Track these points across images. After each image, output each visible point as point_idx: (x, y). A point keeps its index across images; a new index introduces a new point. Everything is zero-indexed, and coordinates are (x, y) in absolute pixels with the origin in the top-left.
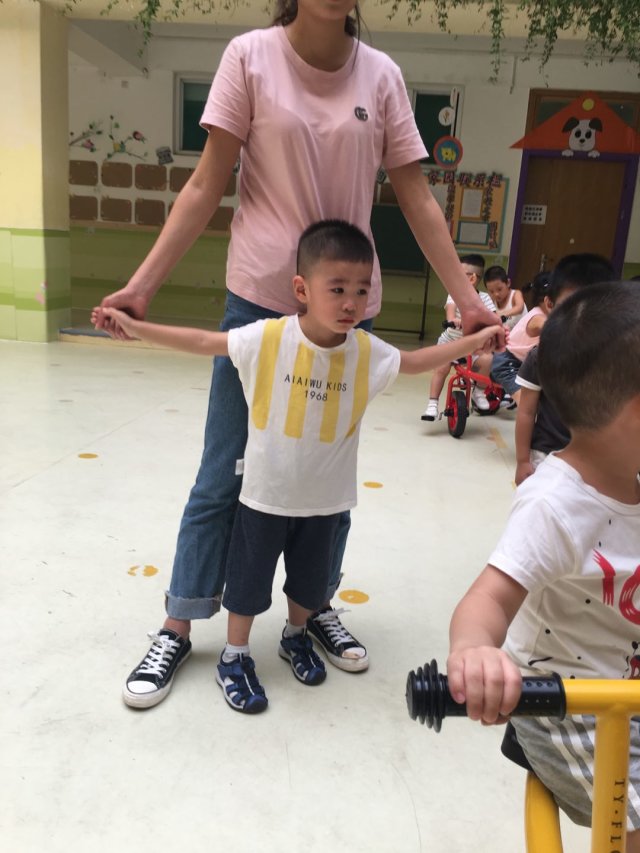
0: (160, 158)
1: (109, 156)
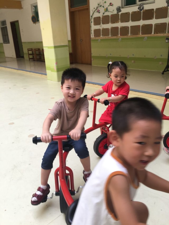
0: (117, 11)
1: (103, 14)
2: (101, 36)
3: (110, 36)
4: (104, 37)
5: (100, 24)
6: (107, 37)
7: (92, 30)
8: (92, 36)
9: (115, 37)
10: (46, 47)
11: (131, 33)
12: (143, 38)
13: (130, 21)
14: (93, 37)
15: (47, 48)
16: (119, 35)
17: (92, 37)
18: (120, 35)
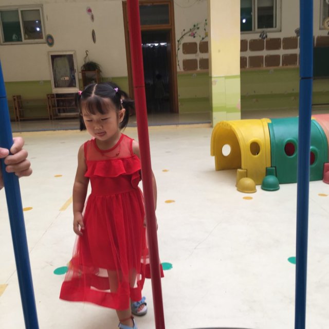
1: (203, 39)
5: (195, 52)
7: (178, 61)
8: (180, 68)
11: (250, 65)
12: (268, 71)
13: (248, 50)
14: (182, 70)
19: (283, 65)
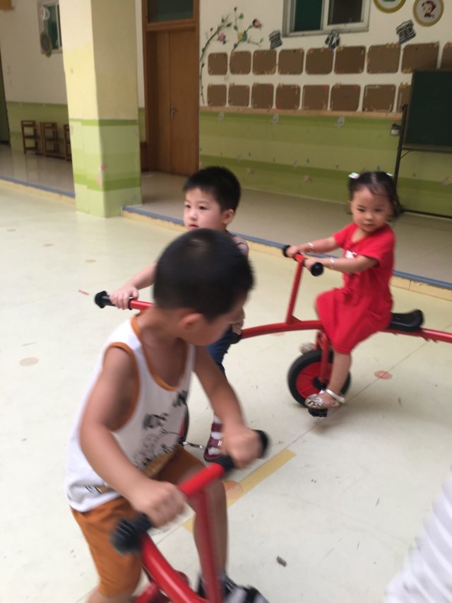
0: (272, 42)
1: (236, 46)
2: (227, 105)
3: (250, 106)
4: (235, 109)
5: (224, 72)
6: (241, 109)
7: (202, 88)
8: (204, 102)
9: (263, 111)
10: (77, 120)
11: (305, 104)
12: (335, 119)
13: (304, 72)
14: (206, 104)
15: (79, 124)
16: (274, 106)
17: (201, 104)
18: (278, 107)
19: (363, 110)
